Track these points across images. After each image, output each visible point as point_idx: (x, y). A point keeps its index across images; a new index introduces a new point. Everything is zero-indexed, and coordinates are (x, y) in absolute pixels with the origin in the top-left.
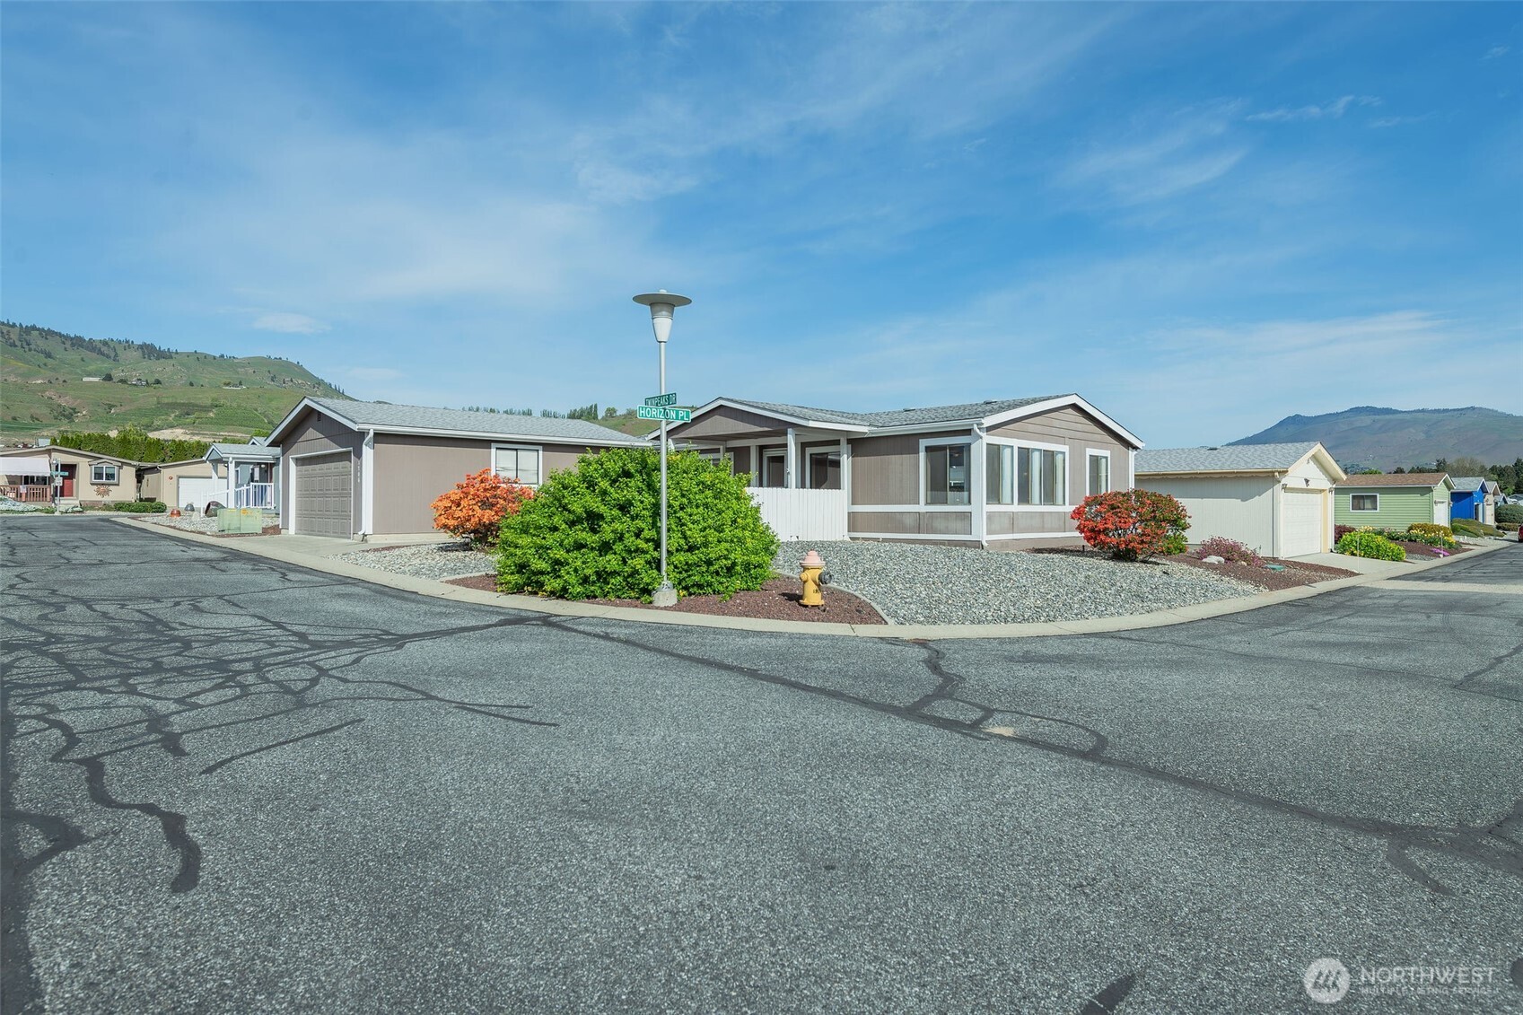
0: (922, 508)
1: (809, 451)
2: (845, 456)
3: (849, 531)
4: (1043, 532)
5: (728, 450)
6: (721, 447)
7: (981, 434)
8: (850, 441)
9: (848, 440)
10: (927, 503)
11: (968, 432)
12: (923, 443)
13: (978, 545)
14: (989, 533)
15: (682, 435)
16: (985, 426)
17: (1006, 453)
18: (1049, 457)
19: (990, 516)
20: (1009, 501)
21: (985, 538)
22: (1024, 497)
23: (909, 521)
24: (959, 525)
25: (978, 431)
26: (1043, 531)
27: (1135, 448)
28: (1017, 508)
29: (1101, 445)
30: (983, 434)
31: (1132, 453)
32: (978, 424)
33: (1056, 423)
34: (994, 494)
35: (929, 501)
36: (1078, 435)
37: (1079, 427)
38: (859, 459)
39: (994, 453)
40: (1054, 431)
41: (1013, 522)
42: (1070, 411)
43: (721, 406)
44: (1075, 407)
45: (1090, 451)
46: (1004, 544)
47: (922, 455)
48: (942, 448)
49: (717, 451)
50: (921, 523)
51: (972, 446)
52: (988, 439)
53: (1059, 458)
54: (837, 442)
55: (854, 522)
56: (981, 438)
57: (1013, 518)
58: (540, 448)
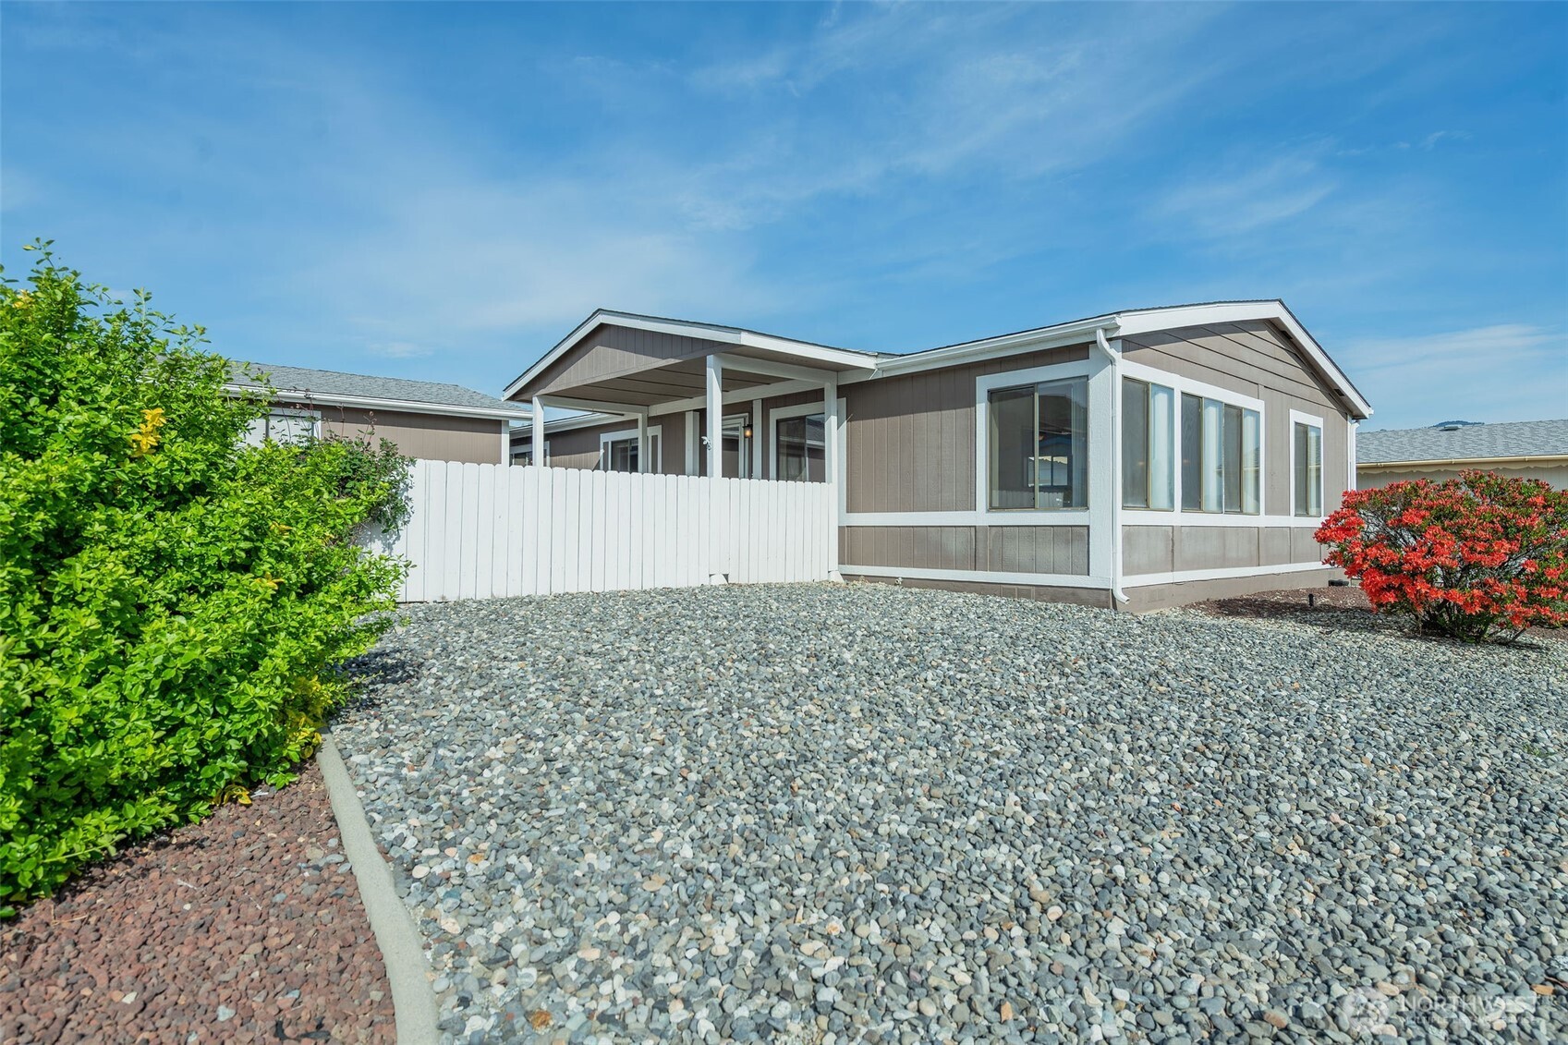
0: (981, 517)
1: (775, 414)
2: (834, 419)
3: (841, 562)
4: (1222, 566)
5: (652, 421)
6: (640, 416)
7: (1112, 352)
8: (842, 391)
9: (839, 388)
10: (991, 508)
11: (1080, 351)
12: (984, 384)
13: (1104, 599)
14: (1128, 571)
15: (551, 388)
16: (1122, 333)
17: (1159, 403)
18: (1234, 416)
19: (1131, 533)
20: (1164, 503)
21: (1120, 584)
22: (1193, 499)
23: (955, 545)
24: (1061, 554)
25: (1106, 345)
26: (1224, 562)
27: (1358, 417)
28: (1180, 518)
29: (1308, 405)
30: (1115, 353)
31: (1353, 427)
32: (1106, 330)
33: (1246, 355)
34: (1137, 489)
35: (996, 504)
36: (1279, 383)
37: (1280, 368)
38: (860, 424)
39: (1137, 396)
40: (1243, 370)
41: (1173, 548)
42: (1266, 334)
43: (602, 327)
44: (1274, 326)
45: (1296, 416)
46: (1155, 595)
47: (982, 409)
48: (1026, 391)
49: (632, 424)
50: (980, 548)
51: (1092, 382)
52: (1125, 366)
53: (1248, 422)
54: (817, 395)
55: (851, 545)
56: (1112, 362)
57: (1172, 537)
58: (318, 414)
